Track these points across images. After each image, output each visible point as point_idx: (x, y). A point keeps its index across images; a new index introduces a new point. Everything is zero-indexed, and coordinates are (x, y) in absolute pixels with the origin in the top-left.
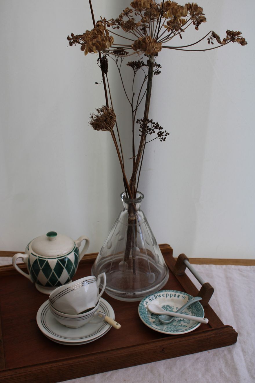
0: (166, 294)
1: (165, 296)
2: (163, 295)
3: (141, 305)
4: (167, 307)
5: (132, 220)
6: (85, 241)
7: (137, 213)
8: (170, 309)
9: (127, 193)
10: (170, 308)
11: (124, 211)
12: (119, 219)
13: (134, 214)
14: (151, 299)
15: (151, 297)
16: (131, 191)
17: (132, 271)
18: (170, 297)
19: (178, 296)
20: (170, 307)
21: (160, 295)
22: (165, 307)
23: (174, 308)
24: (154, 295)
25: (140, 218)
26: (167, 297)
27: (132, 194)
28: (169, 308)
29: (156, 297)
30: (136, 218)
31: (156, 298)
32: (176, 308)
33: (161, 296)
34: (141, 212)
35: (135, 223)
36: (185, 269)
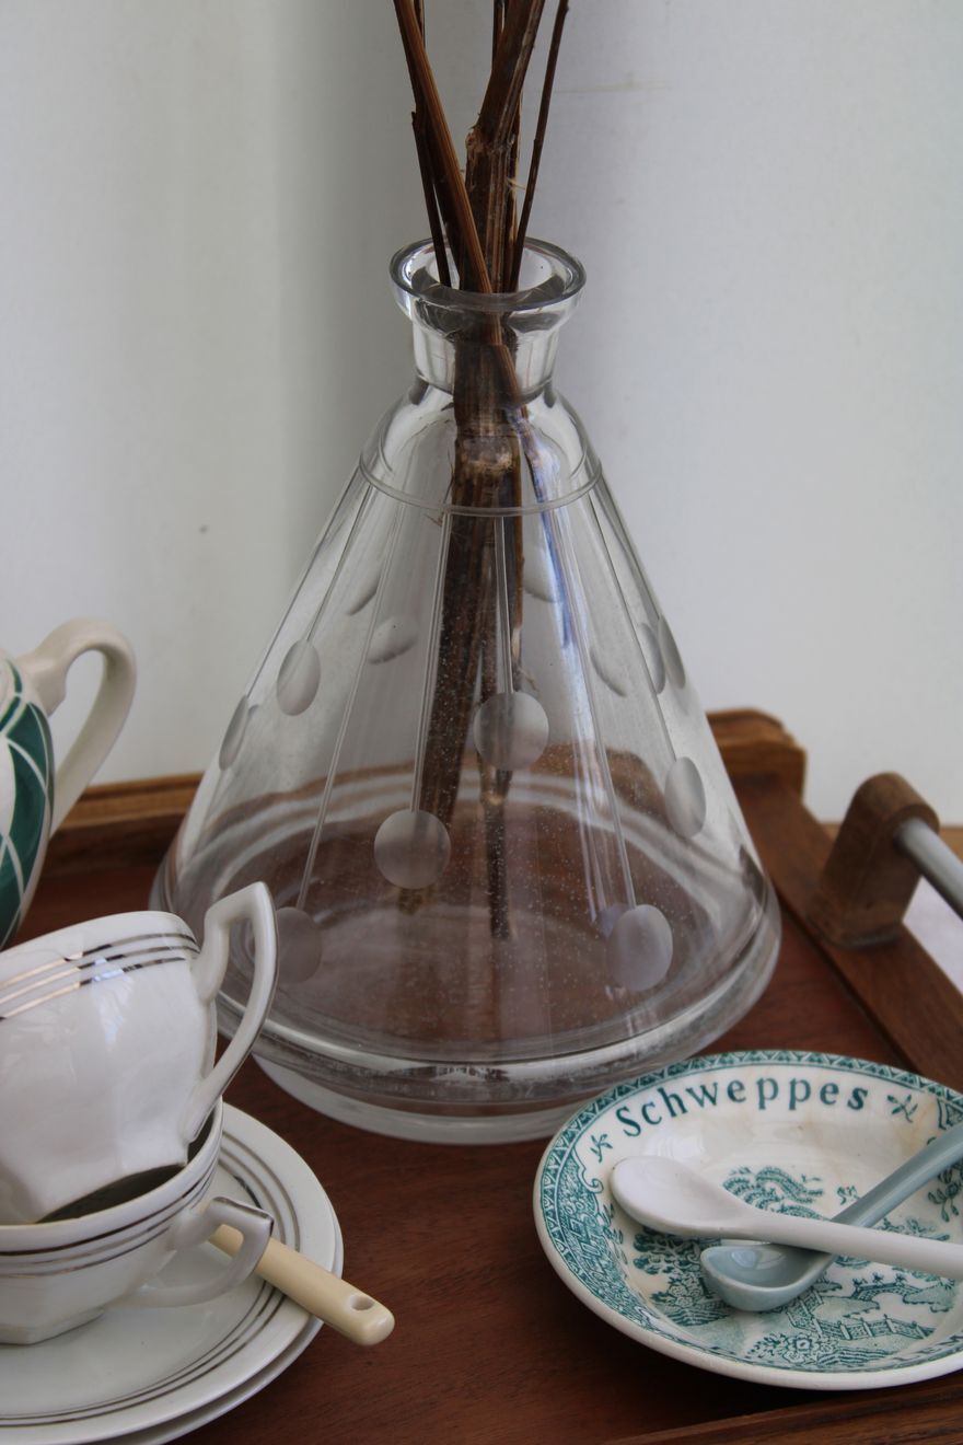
0: (760, 1084)
1: (751, 1093)
2: (731, 1094)
3: (553, 1167)
4: (768, 1186)
5: (489, 480)
6: (96, 661)
7: (525, 414)
8: (788, 1202)
9: (448, 251)
10: (786, 1188)
11: (418, 398)
12: (379, 472)
13: (503, 418)
14: (636, 1116)
15: (633, 1104)
16: (482, 232)
17: (479, 910)
18: (792, 1107)
19: (858, 1099)
20: (789, 1184)
21: (711, 1090)
22: (753, 1182)
23: (819, 1193)
24: (661, 1091)
25: (546, 459)
26: (762, 1106)
27: (487, 251)
28: (779, 1192)
29: (674, 1102)
30: (516, 460)
31: (673, 1114)
32: (841, 1191)
33: (713, 1100)
34: (558, 408)
35: (513, 496)
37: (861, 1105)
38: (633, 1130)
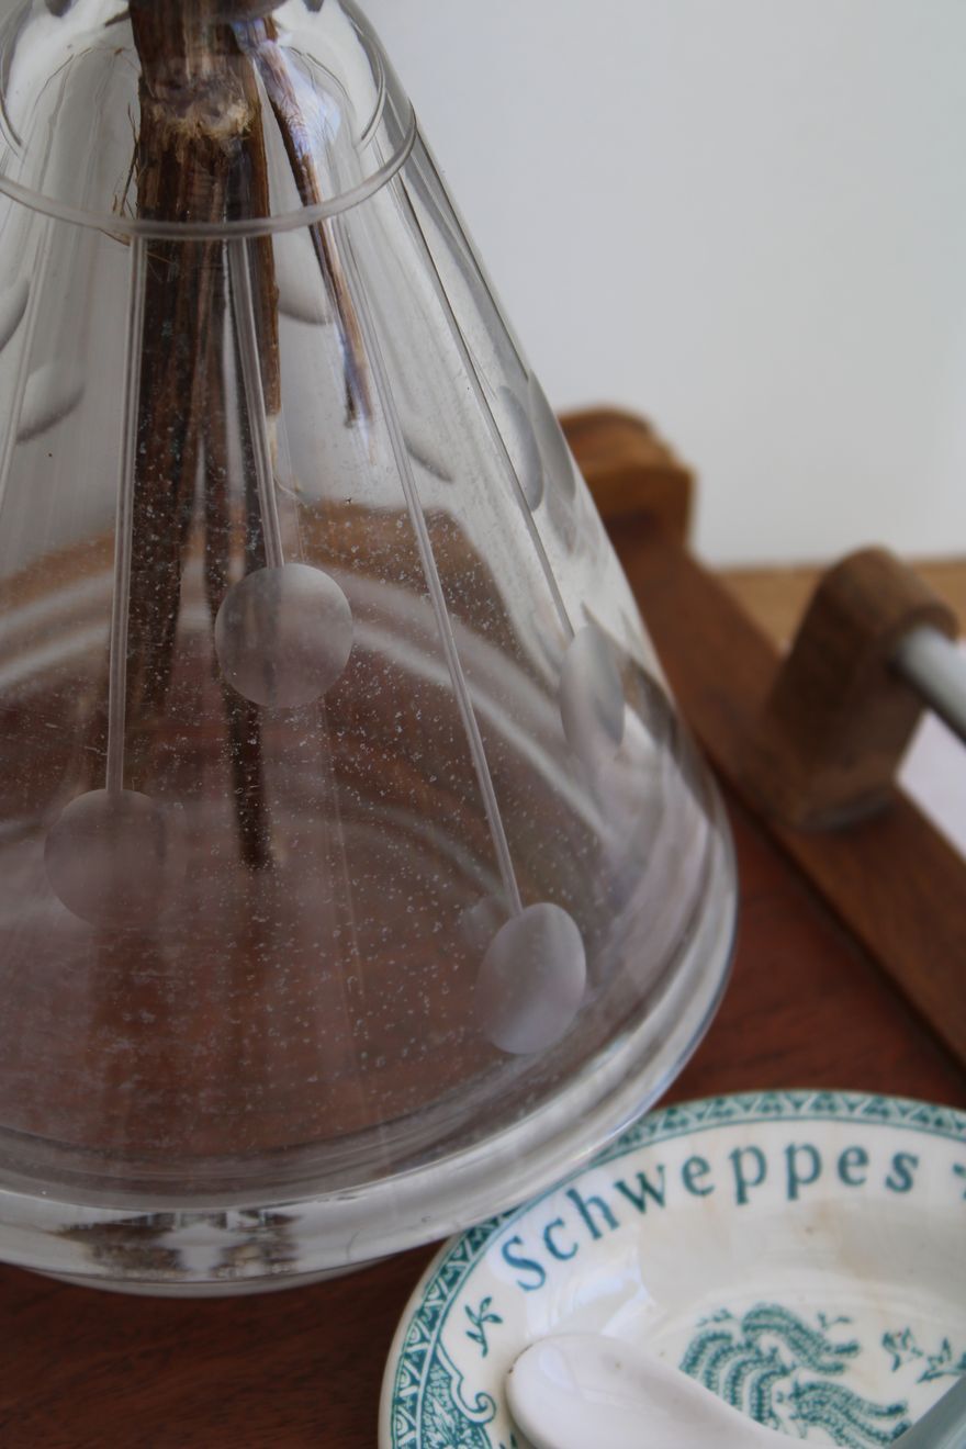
0: (736, 1157)
1: (721, 1178)
2: (687, 1178)
4: (767, 1341)
5: (208, 153)
7: (270, 29)
8: (806, 1376)
10: (796, 1346)
13: (231, 47)
14: (534, 1249)
15: (529, 1230)
17: (220, 811)
18: (792, 1193)
19: (903, 1172)
20: (800, 1336)
21: (653, 1180)
22: (738, 1337)
23: (851, 1349)
24: (573, 1194)
26: (741, 1198)
28: (787, 1356)
29: (596, 1212)
30: (255, 108)
31: (596, 1234)
32: (888, 1340)
33: (659, 1198)
34: (330, 12)
36: (899, 742)
37: (908, 1184)
38: (531, 1277)
